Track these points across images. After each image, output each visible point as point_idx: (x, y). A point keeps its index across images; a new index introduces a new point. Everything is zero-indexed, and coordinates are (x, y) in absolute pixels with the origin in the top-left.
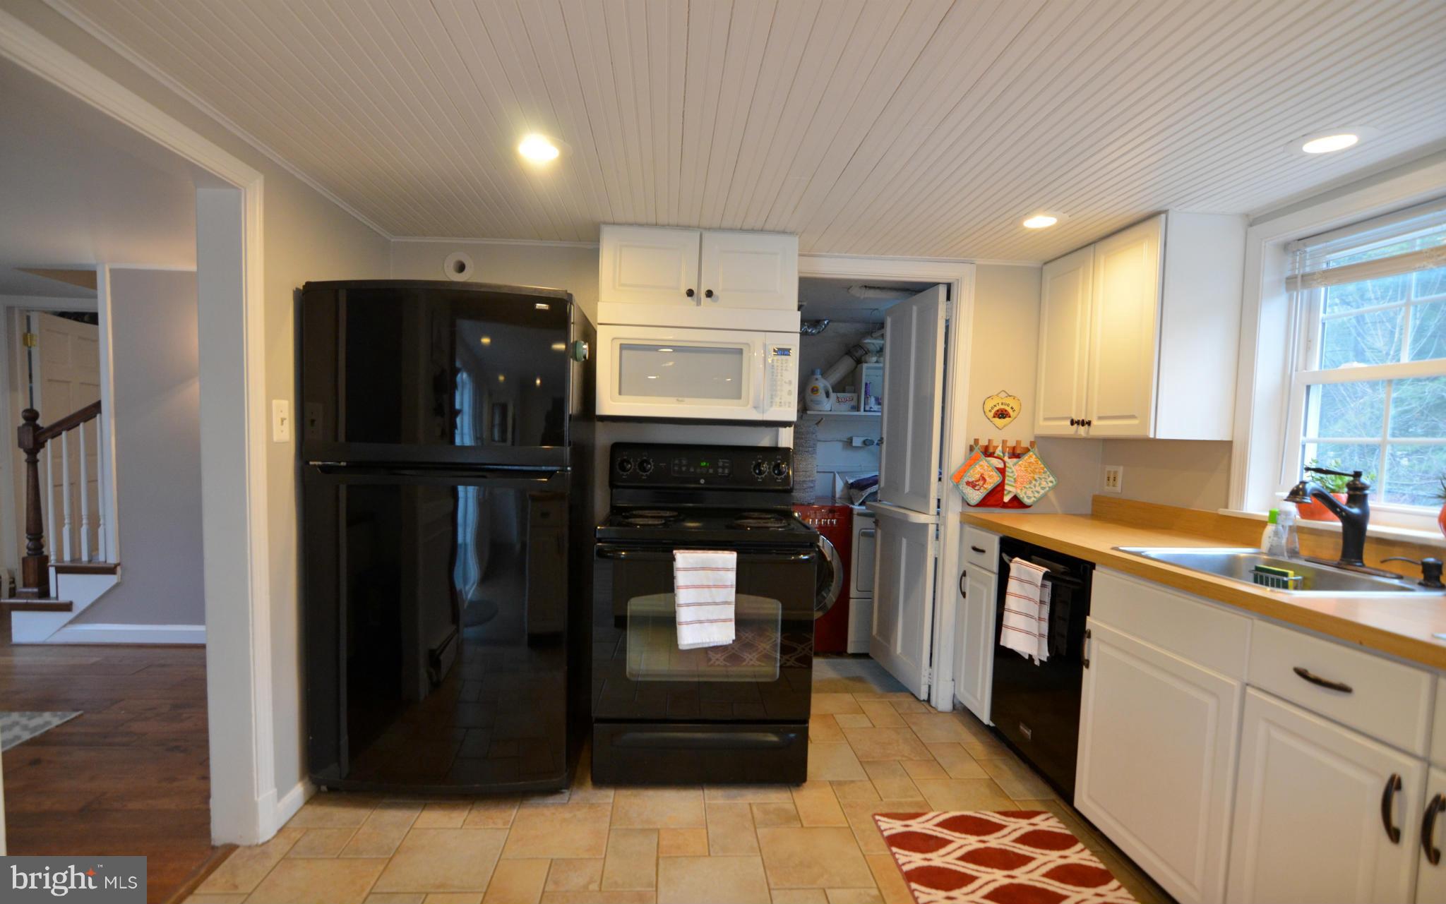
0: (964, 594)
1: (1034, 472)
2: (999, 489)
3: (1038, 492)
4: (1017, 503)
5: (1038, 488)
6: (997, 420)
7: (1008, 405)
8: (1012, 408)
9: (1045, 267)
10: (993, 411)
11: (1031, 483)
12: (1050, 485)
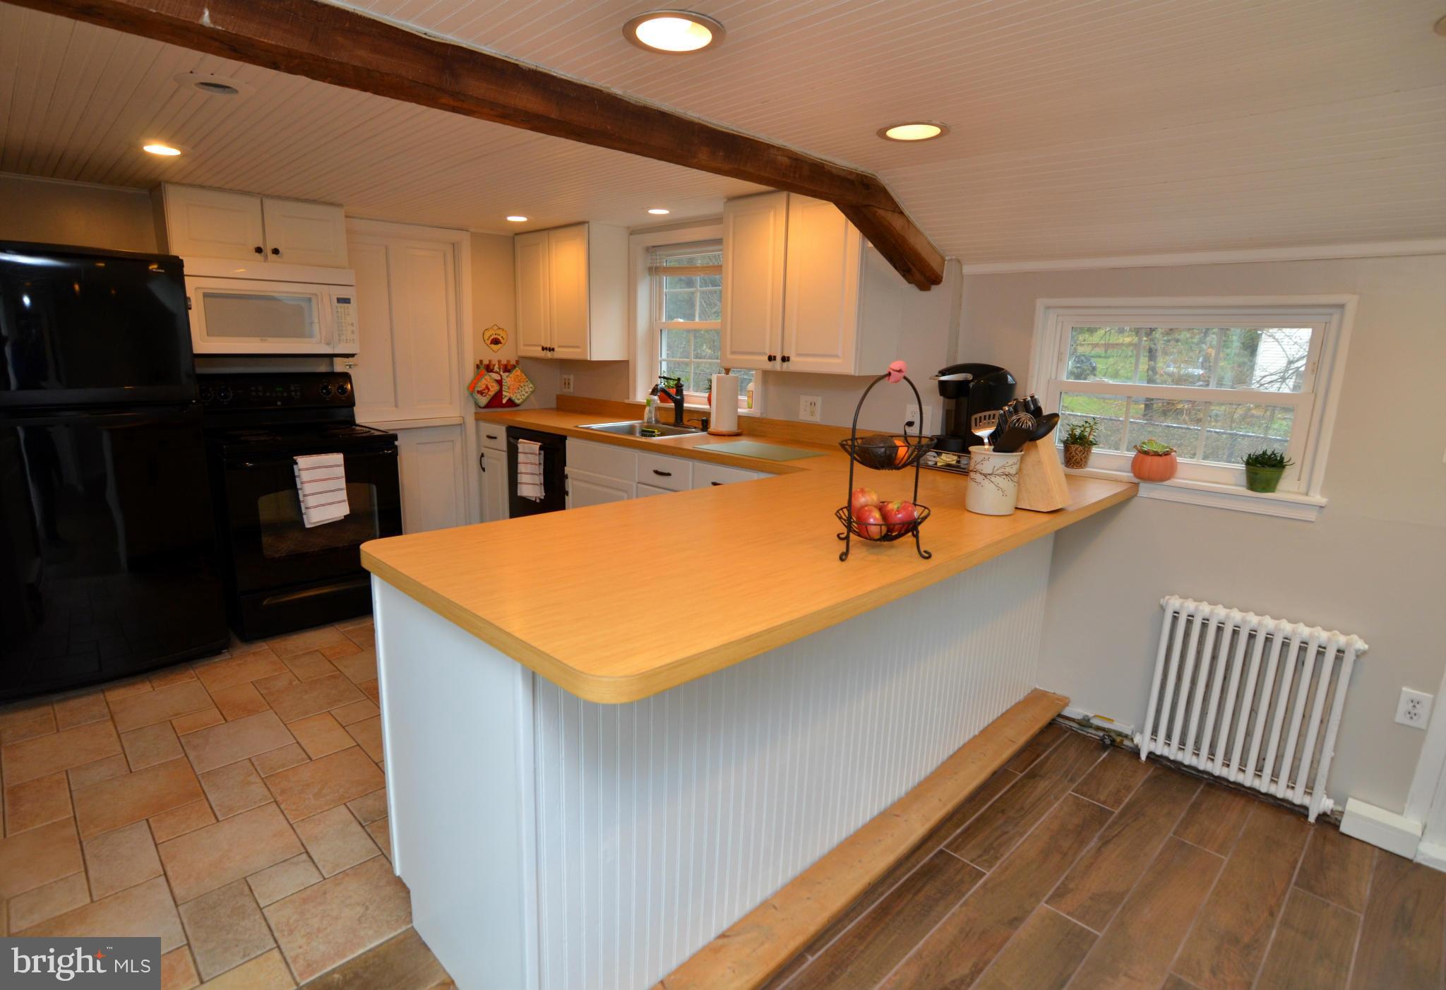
0: (484, 469)
1: (520, 381)
2: (499, 395)
3: (524, 395)
4: (511, 403)
5: (523, 393)
6: (493, 346)
7: (499, 335)
8: (502, 337)
9: (516, 237)
10: (490, 340)
11: (519, 389)
12: (531, 390)
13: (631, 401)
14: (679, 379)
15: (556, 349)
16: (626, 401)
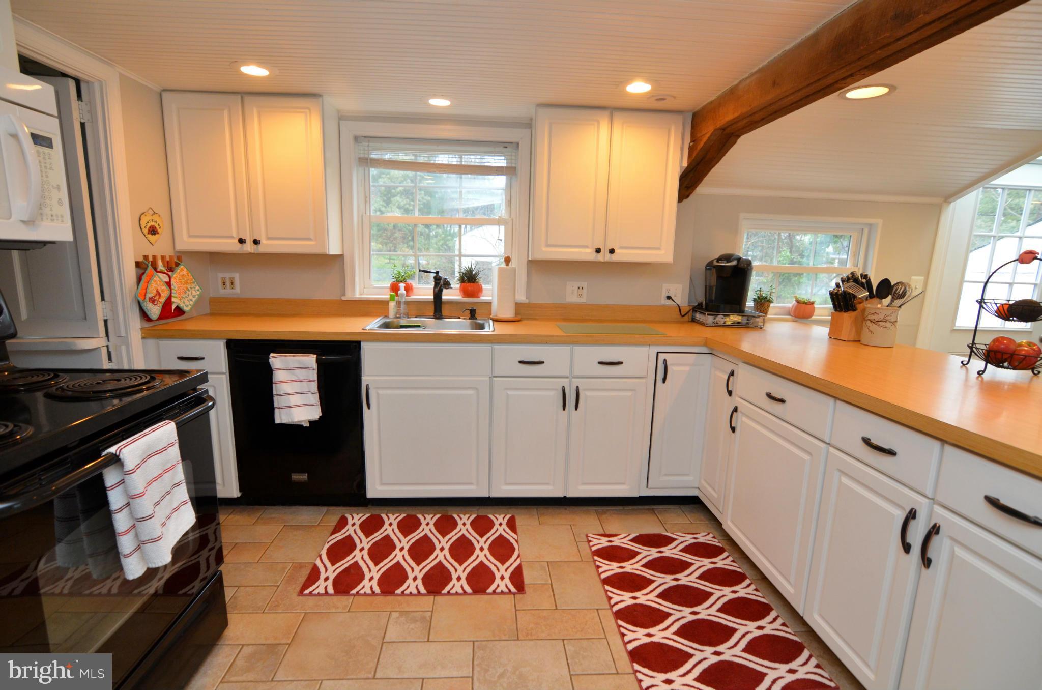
1: (186, 283)
2: (169, 302)
3: (191, 300)
4: (179, 311)
5: (191, 297)
6: (150, 236)
7: (156, 222)
8: (159, 225)
9: (164, 95)
10: (147, 227)
11: (186, 293)
12: (198, 293)
13: (349, 296)
14: (437, 273)
15: (264, 241)
16: (343, 298)
